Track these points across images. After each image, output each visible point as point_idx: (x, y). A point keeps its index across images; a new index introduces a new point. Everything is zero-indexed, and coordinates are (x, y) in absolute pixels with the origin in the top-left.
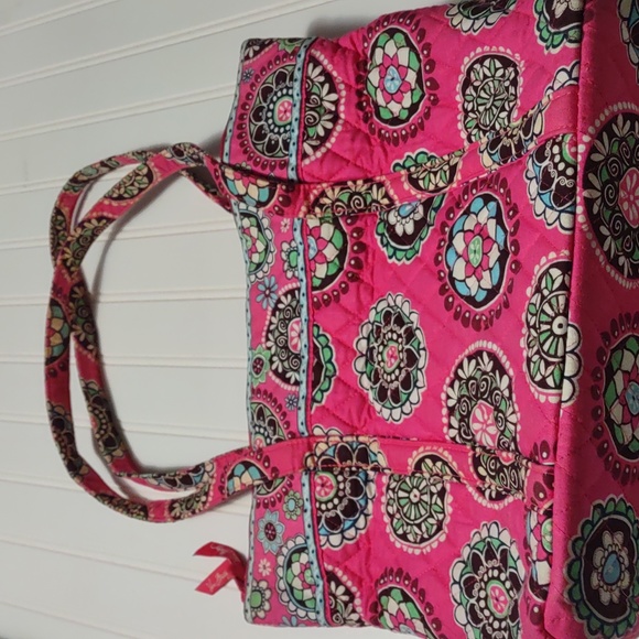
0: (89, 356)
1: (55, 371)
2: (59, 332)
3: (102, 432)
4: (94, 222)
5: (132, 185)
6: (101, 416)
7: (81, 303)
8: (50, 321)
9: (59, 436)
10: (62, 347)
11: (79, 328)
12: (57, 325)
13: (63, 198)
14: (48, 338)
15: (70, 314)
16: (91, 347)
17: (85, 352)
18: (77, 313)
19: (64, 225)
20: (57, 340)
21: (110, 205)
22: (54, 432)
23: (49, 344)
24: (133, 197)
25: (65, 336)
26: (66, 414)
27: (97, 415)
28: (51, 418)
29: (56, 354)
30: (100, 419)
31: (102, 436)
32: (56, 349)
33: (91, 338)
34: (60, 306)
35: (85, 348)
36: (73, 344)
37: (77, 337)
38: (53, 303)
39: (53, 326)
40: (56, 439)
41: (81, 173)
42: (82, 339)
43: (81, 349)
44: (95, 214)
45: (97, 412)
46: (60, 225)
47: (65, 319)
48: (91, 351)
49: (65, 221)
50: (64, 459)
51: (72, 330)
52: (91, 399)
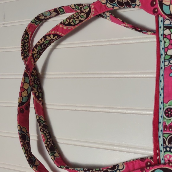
0: (40, 104)
1: (23, 109)
2: (27, 90)
3: (48, 143)
4: (52, 36)
5: (78, 18)
6: (47, 134)
7: (36, 77)
8: (23, 84)
9: (24, 144)
10: (27, 98)
11: (35, 89)
12: (26, 86)
13: (30, 26)
14: (21, 93)
15: (31, 82)
16: (40, 99)
17: (38, 102)
18: (34, 82)
19: (28, 40)
20: (25, 94)
21: (63, 28)
22: (21, 142)
23: (21, 96)
24: (75, 25)
25: (29, 92)
26: (27, 132)
27: (45, 134)
28: (20, 134)
29: (24, 101)
30: (47, 136)
31: (48, 145)
32: (24, 98)
33: (40, 95)
34: (28, 77)
35: (38, 99)
36: (32, 97)
37: (35, 94)
38: (25, 75)
39: (24, 87)
40: (22, 145)
41: (42, 14)
42: (37, 95)
43: (36, 100)
44: (53, 32)
45: (45, 132)
46: (26, 40)
47: (29, 84)
48: (41, 101)
49: (29, 38)
50: (26, 157)
51: (32, 90)
52: (42, 125)
